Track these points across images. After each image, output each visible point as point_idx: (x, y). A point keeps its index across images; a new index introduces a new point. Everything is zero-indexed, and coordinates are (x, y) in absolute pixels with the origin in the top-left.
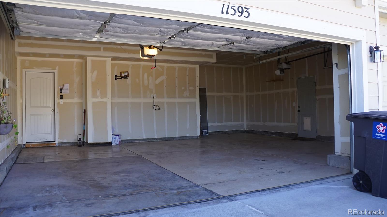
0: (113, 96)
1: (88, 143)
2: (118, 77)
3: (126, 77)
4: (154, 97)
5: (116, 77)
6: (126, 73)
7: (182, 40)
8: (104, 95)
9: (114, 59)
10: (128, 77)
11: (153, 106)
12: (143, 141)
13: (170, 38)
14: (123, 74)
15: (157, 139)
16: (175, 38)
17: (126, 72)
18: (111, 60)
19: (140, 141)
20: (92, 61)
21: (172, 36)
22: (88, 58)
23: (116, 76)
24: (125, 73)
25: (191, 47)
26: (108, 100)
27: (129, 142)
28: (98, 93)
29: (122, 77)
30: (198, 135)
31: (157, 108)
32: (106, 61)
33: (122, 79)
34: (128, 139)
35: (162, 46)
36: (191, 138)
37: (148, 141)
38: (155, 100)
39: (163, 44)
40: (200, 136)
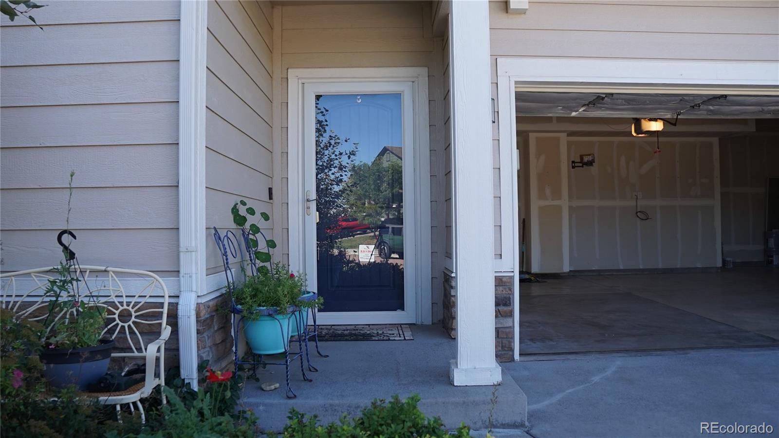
0: (570, 197)
1: (532, 272)
2: (576, 165)
3: (590, 163)
4: (638, 198)
5: (573, 165)
6: (591, 157)
7: (711, 108)
8: (557, 195)
9: (571, 134)
10: (594, 164)
11: (637, 212)
12: (619, 273)
13: (693, 107)
14: (586, 159)
15: (643, 270)
16: (701, 107)
17: (589, 155)
18: (568, 135)
19: (614, 273)
20: (538, 139)
21: (696, 105)
22: (530, 134)
23: (573, 162)
24: (589, 157)
25: (722, 116)
26: (564, 203)
27: (595, 274)
28: (548, 192)
29: (583, 165)
30: (718, 266)
31: (644, 216)
32: (558, 139)
33: (582, 167)
34: (594, 269)
35: (676, 117)
36: (705, 271)
37: (627, 273)
38: (641, 203)
39: (678, 115)
40: (721, 267)
